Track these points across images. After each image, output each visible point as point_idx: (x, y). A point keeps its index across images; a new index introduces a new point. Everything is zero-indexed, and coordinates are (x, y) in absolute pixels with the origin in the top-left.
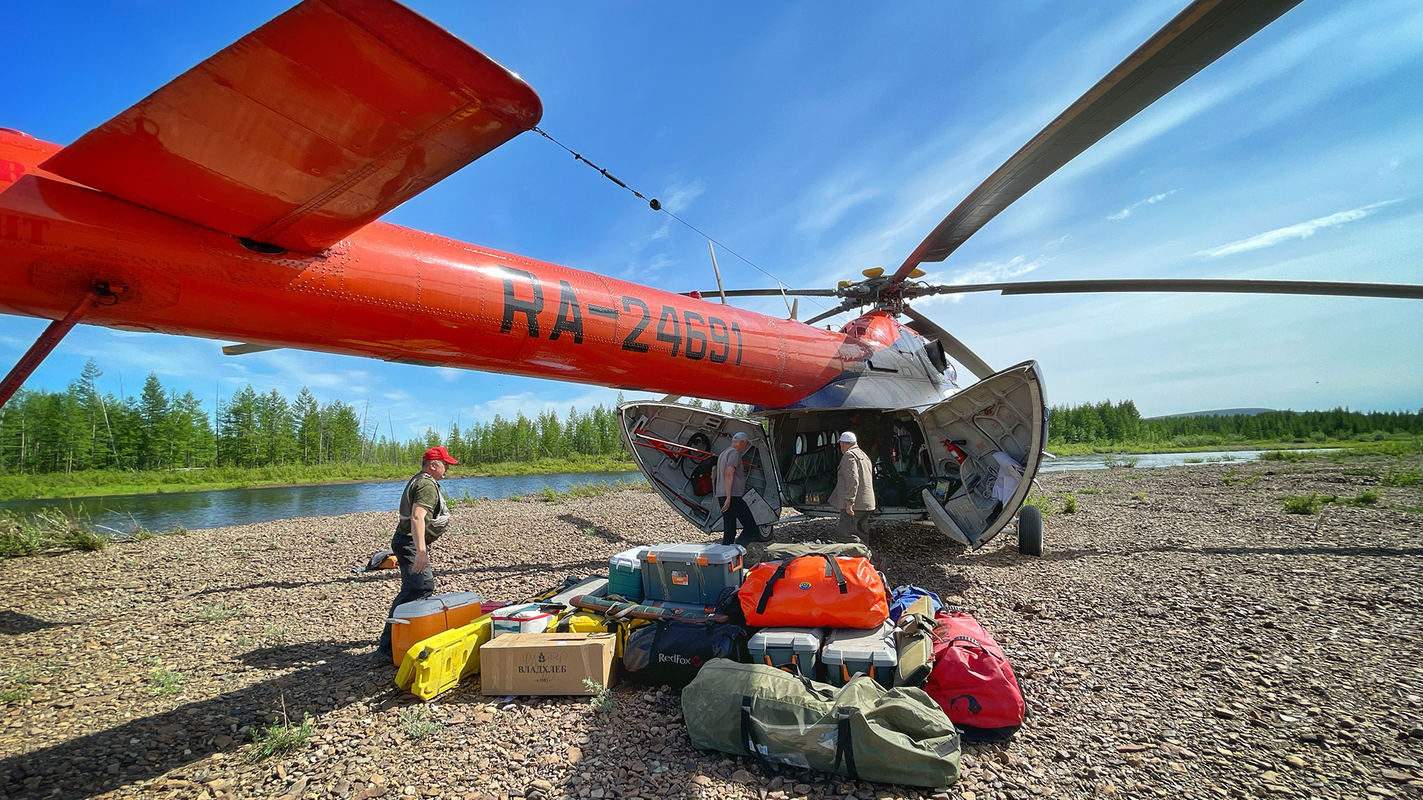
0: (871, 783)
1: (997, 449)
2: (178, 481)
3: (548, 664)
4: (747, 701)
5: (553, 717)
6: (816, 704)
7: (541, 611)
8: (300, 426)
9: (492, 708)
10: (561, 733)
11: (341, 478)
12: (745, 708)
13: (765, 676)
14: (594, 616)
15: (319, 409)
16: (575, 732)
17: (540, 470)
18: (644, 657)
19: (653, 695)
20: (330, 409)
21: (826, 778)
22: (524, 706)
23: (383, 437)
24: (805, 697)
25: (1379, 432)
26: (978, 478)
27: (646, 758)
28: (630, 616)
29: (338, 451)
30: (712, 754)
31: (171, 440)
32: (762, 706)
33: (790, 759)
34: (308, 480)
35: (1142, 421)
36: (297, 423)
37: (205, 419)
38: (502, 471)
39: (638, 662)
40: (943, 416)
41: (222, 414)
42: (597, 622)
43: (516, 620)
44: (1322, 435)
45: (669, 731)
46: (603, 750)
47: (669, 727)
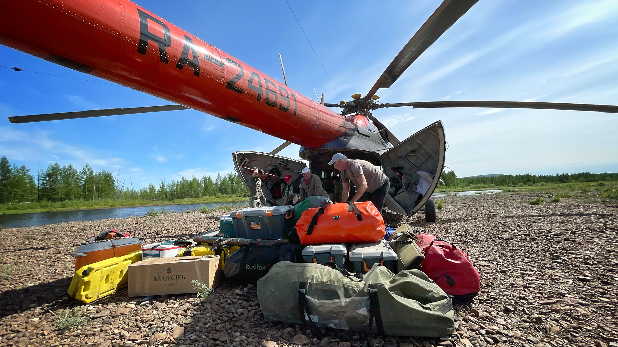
0: (394, 337)
1: (418, 170)
2: (15, 208)
3: (173, 274)
4: (303, 285)
5: (173, 308)
6: (352, 284)
7: (175, 245)
8: (84, 182)
9: (132, 305)
10: (173, 318)
11: (104, 206)
12: (301, 290)
13: (314, 269)
14: (208, 246)
15: (94, 174)
16: (184, 316)
17: (203, 201)
18: (236, 267)
19: (242, 291)
20: (100, 174)
21: (361, 337)
22: (155, 302)
23: (128, 188)
24: (344, 280)
25: (543, 183)
26: (409, 184)
27: (230, 331)
28: (228, 244)
29: (103, 194)
30: (278, 324)
31: (12, 189)
32: (313, 288)
33: (335, 324)
34: (86, 207)
35: (458, 179)
36: (82, 180)
37: (32, 179)
38: (184, 202)
39: (232, 271)
40: (392, 155)
41: (42, 176)
42: (209, 249)
43: (157, 250)
44: (522, 184)
45: (249, 311)
46: (200, 327)
47: (250, 309)
